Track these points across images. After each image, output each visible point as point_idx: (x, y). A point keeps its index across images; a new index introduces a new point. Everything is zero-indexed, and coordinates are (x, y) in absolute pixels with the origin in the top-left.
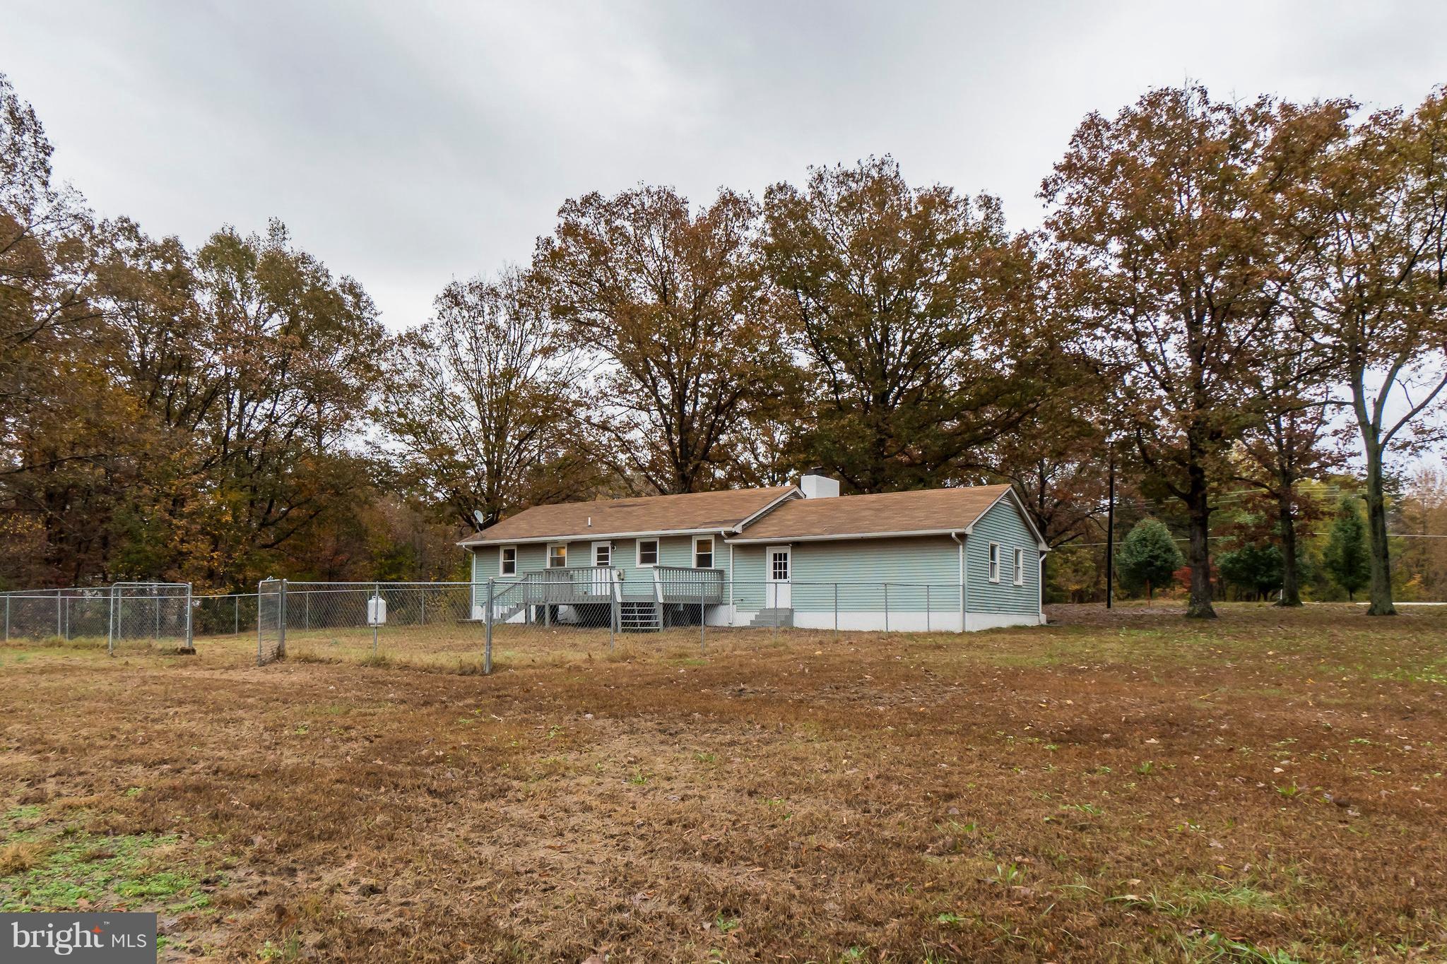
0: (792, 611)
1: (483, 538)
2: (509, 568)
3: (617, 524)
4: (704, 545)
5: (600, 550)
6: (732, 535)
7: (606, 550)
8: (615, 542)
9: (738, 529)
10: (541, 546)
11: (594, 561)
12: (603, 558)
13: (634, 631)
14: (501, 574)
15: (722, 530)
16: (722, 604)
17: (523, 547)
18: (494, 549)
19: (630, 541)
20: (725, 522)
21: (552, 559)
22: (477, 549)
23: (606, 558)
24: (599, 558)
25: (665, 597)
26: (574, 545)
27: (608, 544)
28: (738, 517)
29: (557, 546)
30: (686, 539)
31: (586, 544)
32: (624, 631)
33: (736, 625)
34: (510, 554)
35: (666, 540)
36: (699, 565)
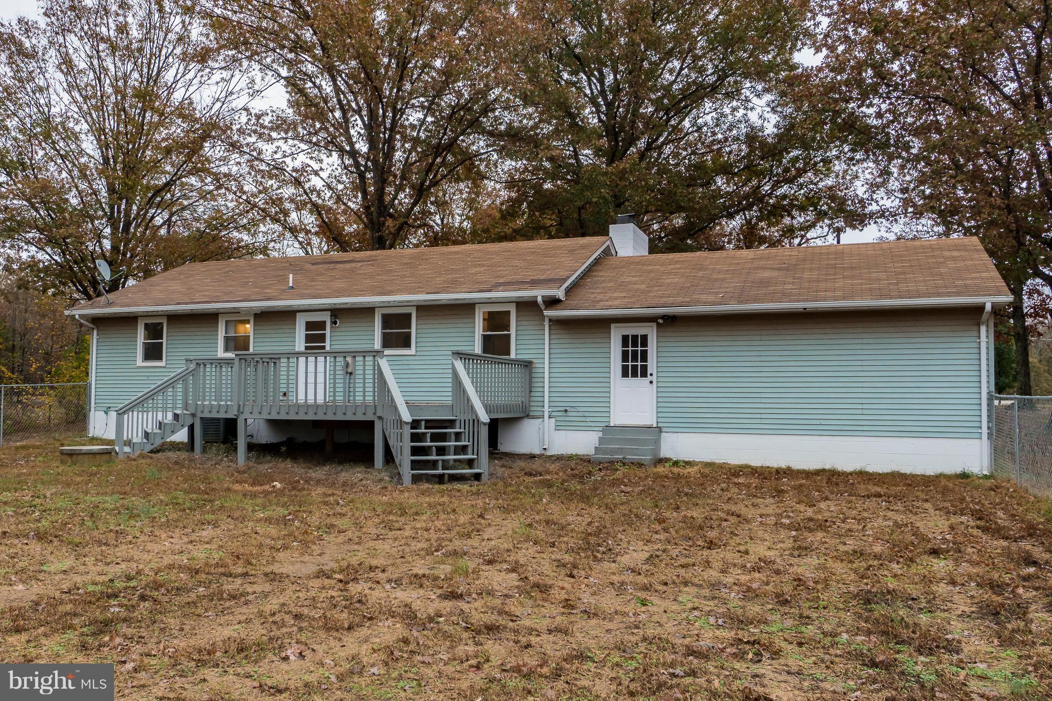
0: (660, 430)
1: (110, 304)
2: (153, 352)
3: (339, 284)
4: (496, 321)
5: (310, 326)
6: (553, 302)
7: (321, 325)
8: (337, 313)
9: (560, 293)
10: (208, 319)
11: (300, 345)
12: (315, 338)
13: (440, 479)
14: (140, 362)
15: (539, 294)
16: (528, 416)
17: (176, 319)
18: (128, 321)
19: (366, 312)
20: (535, 283)
21: (227, 339)
22: (99, 322)
23: (322, 338)
24: (309, 339)
25: (488, 409)
26: (264, 317)
27: (326, 317)
28: (562, 273)
29: (236, 317)
30: (465, 309)
31: (287, 316)
32: (416, 479)
33: (553, 451)
34: (154, 331)
35: (428, 310)
36: (486, 349)
